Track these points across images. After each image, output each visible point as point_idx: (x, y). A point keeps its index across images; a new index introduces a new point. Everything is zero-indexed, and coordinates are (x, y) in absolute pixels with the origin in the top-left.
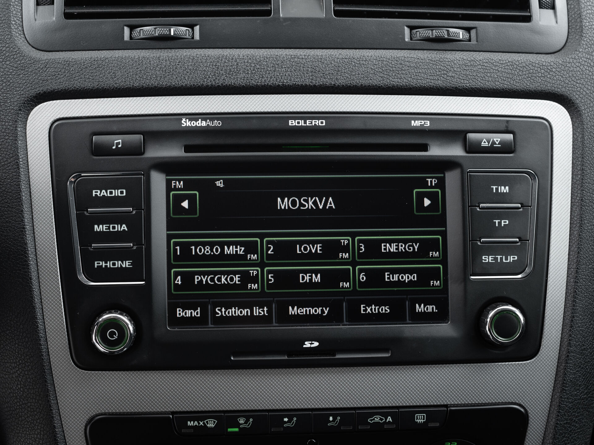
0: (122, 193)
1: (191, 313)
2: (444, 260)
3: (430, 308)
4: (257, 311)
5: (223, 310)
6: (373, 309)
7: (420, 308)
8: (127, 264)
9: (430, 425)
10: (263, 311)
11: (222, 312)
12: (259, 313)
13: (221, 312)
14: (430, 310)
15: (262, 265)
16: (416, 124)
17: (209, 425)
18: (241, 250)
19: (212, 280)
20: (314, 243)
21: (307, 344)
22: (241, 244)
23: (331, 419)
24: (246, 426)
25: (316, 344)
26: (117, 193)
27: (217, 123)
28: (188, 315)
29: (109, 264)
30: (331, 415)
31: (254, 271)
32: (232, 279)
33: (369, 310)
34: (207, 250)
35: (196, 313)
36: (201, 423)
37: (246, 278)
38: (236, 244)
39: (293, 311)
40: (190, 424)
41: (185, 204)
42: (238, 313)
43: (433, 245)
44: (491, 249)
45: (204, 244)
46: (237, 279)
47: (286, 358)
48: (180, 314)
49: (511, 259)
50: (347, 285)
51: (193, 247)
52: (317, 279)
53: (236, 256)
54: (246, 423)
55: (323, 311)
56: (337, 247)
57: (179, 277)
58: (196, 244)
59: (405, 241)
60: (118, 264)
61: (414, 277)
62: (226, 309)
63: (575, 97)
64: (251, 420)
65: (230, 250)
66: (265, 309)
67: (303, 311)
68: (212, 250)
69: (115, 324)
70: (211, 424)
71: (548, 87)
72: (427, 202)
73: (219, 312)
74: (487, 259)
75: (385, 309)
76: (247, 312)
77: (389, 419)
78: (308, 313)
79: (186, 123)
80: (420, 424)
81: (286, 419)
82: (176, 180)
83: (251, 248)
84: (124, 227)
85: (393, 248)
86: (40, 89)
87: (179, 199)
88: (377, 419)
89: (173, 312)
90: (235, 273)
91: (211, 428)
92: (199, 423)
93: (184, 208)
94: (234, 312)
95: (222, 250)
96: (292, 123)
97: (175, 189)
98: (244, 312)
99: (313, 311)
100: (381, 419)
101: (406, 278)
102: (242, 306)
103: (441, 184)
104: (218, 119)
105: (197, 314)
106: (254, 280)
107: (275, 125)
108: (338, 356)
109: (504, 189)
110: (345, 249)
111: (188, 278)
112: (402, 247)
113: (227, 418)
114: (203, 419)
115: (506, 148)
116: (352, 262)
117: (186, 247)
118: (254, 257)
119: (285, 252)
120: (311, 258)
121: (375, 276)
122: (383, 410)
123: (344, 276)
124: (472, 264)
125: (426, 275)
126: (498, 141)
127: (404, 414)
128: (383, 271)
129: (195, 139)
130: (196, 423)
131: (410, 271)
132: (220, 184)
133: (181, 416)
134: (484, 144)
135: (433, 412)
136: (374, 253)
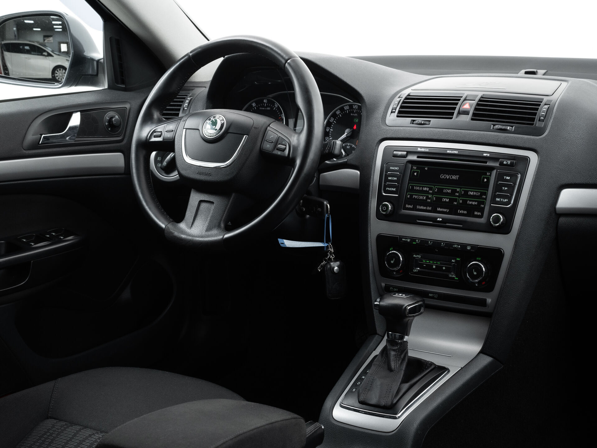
0: (398, 168)
2: (486, 199)
4: (428, 208)
6: (462, 212)
7: (476, 213)
8: (394, 189)
9: (471, 250)
10: (430, 208)
13: (418, 207)
14: (479, 214)
15: (432, 194)
16: (485, 155)
18: (428, 189)
19: (418, 197)
20: (449, 189)
21: (438, 219)
22: (428, 187)
23: (442, 244)
25: (441, 219)
26: (396, 168)
29: (390, 189)
31: (430, 196)
32: (423, 198)
33: (461, 212)
34: (418, 188)
35: (411, 207)
37: (427, 198)
38: (427, 187)
39: (439, 209)
40: (403, 239)
41: (415, 174)
43: (482, 194)
44: (499, 196)
45: (418, 186)
46: (425, 198)
47: (432, 223)
49: (506, 200)
50: (456, 203)
51: (415, 187)
52: (447, 200)
53: (426, 191)
54: (418, 241)
55: (447, 211)
56: (456, 191)
57: (409, 196)
58: (416, 186)
59: (476, 192)
60: (392, 189)
61: (476, 203)
63: (538, 149)
64: (420, 241)
65: (425, 189)
67: (441, 210)
68: (420, 188)
69: (387, 206)
70: (409, 241)
71: (531, 147)
72: (485, 180)
74: (498, 199)
75: (465, 212)
77: (459, 247)
79: (419, 149)
80: (469, 250)
81: (429, 242)
82: (414, 166)
83: (431, 189)
84: (396, 179)
85: (472, 193)
87: (414, 172)
88: (456, 246)
89: (405, 205)
90: (424, 196)
91: (408, 242)
93: (415, 175)
94: (422, 207)
95: (423, 188)
96: (448, 152)
97: (414, 169)
98: (425, 208)
99: (444, 210)
100: (457, 246)
101: (474, 203)
102: (424, 206)
103: (490, 175)
104: (428, 149)
106: (429, 199)
107: (443, 152)
108: (446, 225)
109: (508, 178)
110: (458, 192)
111: (411, 196)
112: (475, 193)
113: (413, 239)
114: (407, 238)
115: (512, 165)
116: (459, 196)
117: (413, 187)
118: (431, 192)
119: (440, 191)
120: (447, 194)
121: (465, 202)
122: (458, 244)
123: (456, 200)
124: (493, 201)
125: (480, 203)
126: (509, 162)
127: (464, 246)
128: (467, 200)
129: (421, 154)
130: (405, 240)
131: (475, 201)
132: (426, 169)
133: (401, 237)
134: (505, 163)
135: (473, 246)
136: (466, 194)
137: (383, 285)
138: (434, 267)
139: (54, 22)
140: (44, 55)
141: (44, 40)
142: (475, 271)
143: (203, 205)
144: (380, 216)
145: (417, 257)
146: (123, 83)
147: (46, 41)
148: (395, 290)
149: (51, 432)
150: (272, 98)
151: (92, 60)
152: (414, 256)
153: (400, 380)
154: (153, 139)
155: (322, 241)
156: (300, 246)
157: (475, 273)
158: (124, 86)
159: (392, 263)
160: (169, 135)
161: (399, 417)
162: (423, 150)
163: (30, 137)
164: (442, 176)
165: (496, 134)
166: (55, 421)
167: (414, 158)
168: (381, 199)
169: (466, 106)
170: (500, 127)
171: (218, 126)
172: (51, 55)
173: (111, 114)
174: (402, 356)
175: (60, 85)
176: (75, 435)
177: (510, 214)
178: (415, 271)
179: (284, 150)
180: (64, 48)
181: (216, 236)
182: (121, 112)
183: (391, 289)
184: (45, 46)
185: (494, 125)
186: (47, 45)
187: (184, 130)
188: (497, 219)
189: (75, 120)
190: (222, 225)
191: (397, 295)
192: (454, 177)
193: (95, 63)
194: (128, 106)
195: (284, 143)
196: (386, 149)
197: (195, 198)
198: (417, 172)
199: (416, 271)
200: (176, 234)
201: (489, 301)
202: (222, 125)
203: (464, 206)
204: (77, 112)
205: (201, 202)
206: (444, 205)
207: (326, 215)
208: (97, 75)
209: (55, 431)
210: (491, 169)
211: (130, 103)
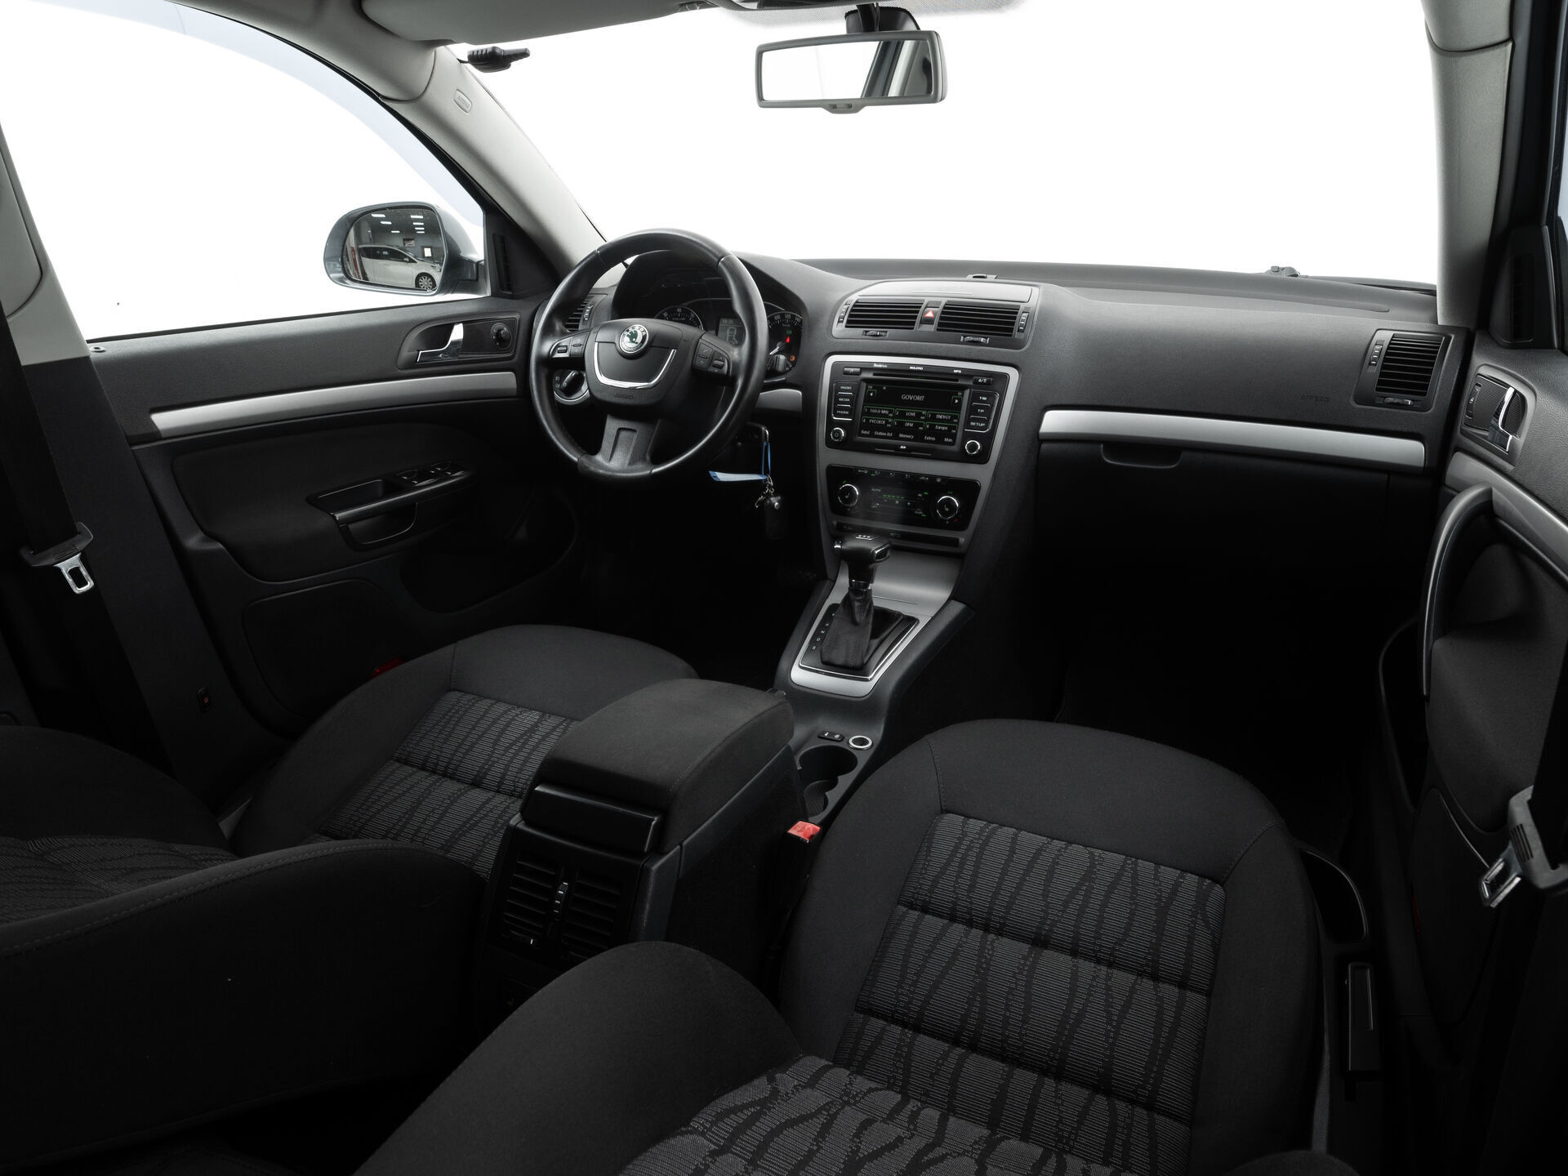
0: (850, 388)
2: (957, 423)
4: (888, 434)
6: (929, 438)
7: (946, 440)
8: (847, 413)
13: (876, 433)
14: (950, 441)
15: (893, 418)
16: (955, 371)
18: (887, 412)
19: (876, 422)
20: (913, 412)
21: (902, 447)
22: (888, 410)
23: (907, 476)
25: (905, 447)
26: (848, 388)
27: (886, 366)
29: (842, 412)
31: (890, 420)
32: (882, 422)
34: (875, 411)
35: (868, 433)
37: (887, 422)
38: (886, 410)
39: (901, 435)
40: (860, 471)
41: (872, 394)
43: (954, 417)
44: (974, 420)
45: (875, 409)
46: (884, 422)
47: (894, 451)
49: (982, 425)
50: (921, 428)
51: (871, 410)
52: (911, 425)
53: (885, 414)
55: (911, 437)
56: (921, 414)
57: (865, 420)
58: (873, 409)
59: (946, 415)
60: (845, 412)
61: (946, 428)
63: (1019, 364)
65: (883, 412)
68: (877, 411)
69: (839, 432)
70: (866, 472)
71: (1010, 362)
72: (956, 401)
74: (973, 424)
75: (934, 439)
77: (927, 478)
79: (875, 365)
80: (939, 482)
81: (891, 474)
82: (870, 386)
83: (890, 412)
84: (849, 400)
85: (941, 417)
86: (833, 350)
87: (870, 392)
88: (923, 478)
89: (860, 431)
90: (883, 420)
91: (864, 473)
94: (881, 434)
95: (881, 411)
96: (911, 368)
97: (869, 389)
98: (885, 434)
99: (908, 437)
101: (943, 428)
103: (962, 395)
104: (885, 365)
106: (890, 423)
107: (906, 368)
109: (985, 399)
110: (924, 415)
111: (867, 420)
112: (944, 417)
113: (871, 470)
114: (863, 470)
115: (988, 383)
116: (925, 420)
117: (869, 409)
118: (891, 415)
119: (902, 415)
120: (911, 418)
121: (933, 426)
122: (926, 476)
123: (921, 425)
124: (967, 425)
125: (950, 428)
126: (985, 380)
127: (933, 478)
128: (935, 425)
129: (877, 371)
131: (946, 426)
132: (884, 388)
133: (856, 468)
134: (980, 381)
135: (944, 478)
136: (934, 417)
137: (835, 523)
138: (897, 502)
139: (414, 224)
140: (406, 261)
141: (404, 244)
142: (946, 507)
143: (623, 434)
144: (830, 444)
145: (876, 491)
146: (509, 289)
147: (406, 245)
148: (860, 531)
149: (457, 708)
150: (688, 306)
151: (471, 262)
152: (873, 489)
153: (869, 636)
154: (558, 355)
155: (758, 472)
156: (736, 480)
157: (947, 509)
158: (510, 293)
159: (846, 499)
160: (577, 350)
161: (871, 679)
162: (880, 366)
163: (406, 354)
164: (904, 397)
165: (967, 346)
166: (460, 694)
167: (870, 375)
168: (831, 424)
169: (930, 314)
170: (971, 338)
171: (639, 339)
172: (414, 262)
173: (498, 325)
174: (867, 607)
175: (434, 292)
176: (486, 712)
177: (987, 441)
178: (875, 507)
179: (721, 367)
180: (428, 252)
181: (642, 471)
182: (511, 324)
183: (845, 529)
184: (405, 251)
185: (964, 337)
186: (408, 249)
187: (596, 344)
188: (973, 447)
189: (458, 333)
190: (648, 458)
191: (859, 537)
192: (919, 398)
193: (474, 265)
194: (517, 316)
195: (721, 358)
196: (835, 365)
197: (612, 426)
198: (874, 393)
200: (592, 468)
201: (962, 540)
202: (644, 338)
203: (932, 431)
204: (459, 323)
205: (620, 430)
206: (907, 431)
207: (765, 443)
208: (477, 280)
209: (461, 707)
210: (963, 388)
211: (520, 313)
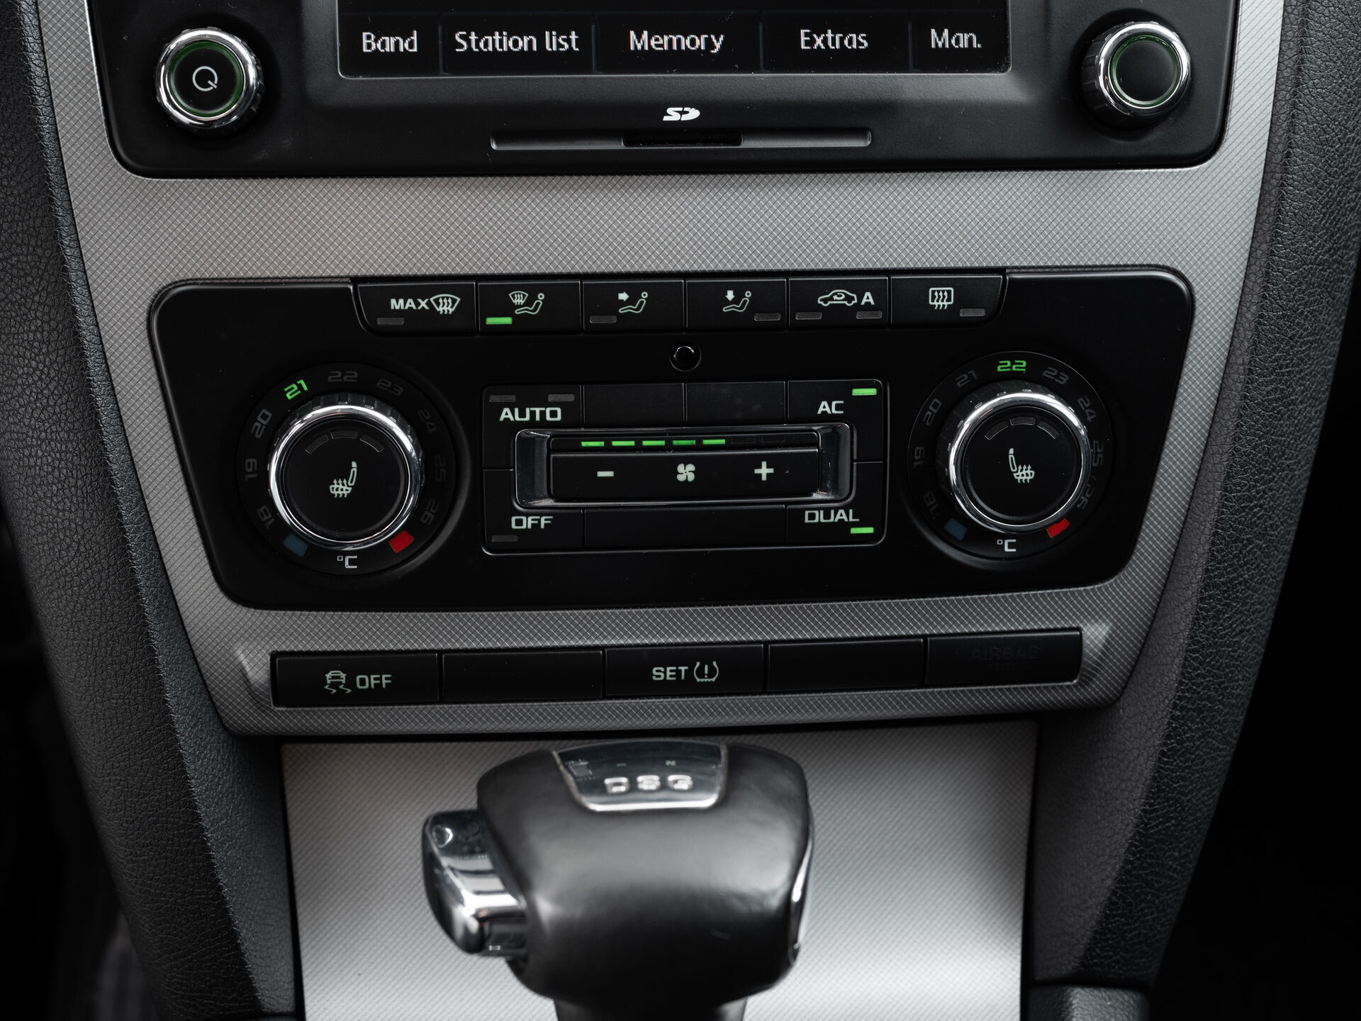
1: (397, 43)
3: (964, 40)
4: (553, 42)
5: (473, 37)
6: (828, 40)
7: (939, 39)
10: (569, 41)
11: (469, 42)
12: (559, 45)
13: (467, 42)
14: (964, 44)
17: (440, 309)
21: (673, 115)
23: (730, 295)
24: (528, 310)
25: (693, 114)
28: (390, 48)
30: (730, 286)
33: (819, 41)
35: (409, 44)
36: (423, 304)
39: (639, 41)
42: (508, 44)
48: (369, 46)
54: (528, 303)
55: (709, 44)
62: (480, 36)
64: (541, 296)
66: (573, 36)
67: (662, 42)
69: (212, 54)
70: (446, 306)
73: (464, 43)
75: (858, 41)
76: (530, 42)
77: (868, 298)
78: (675, 48)
80: (941, 311)
81: (623, 296)
88: (839, 297)
91: (445, 316)
92: (417, 304)
94: (499, 42)
98: (523, 43)
99: (686, 43)
100: (849, 299)
105: (411, 45)
108: (748, 144)
113: (482, 292)
114: (426, 294)
122: (852, 278)
130: (411, 303)
133: (375, 288)
135: (975, 283)
138: (686, 473)
142: (1021, 461)
145: (532, 424)
148: (371, 681)
152: (506, 414)
157: (1024, 474)
159: (341, 500)
178: (528, 522)
183: (334, 685)
199: (536, 526)
201: (1095, 634)
